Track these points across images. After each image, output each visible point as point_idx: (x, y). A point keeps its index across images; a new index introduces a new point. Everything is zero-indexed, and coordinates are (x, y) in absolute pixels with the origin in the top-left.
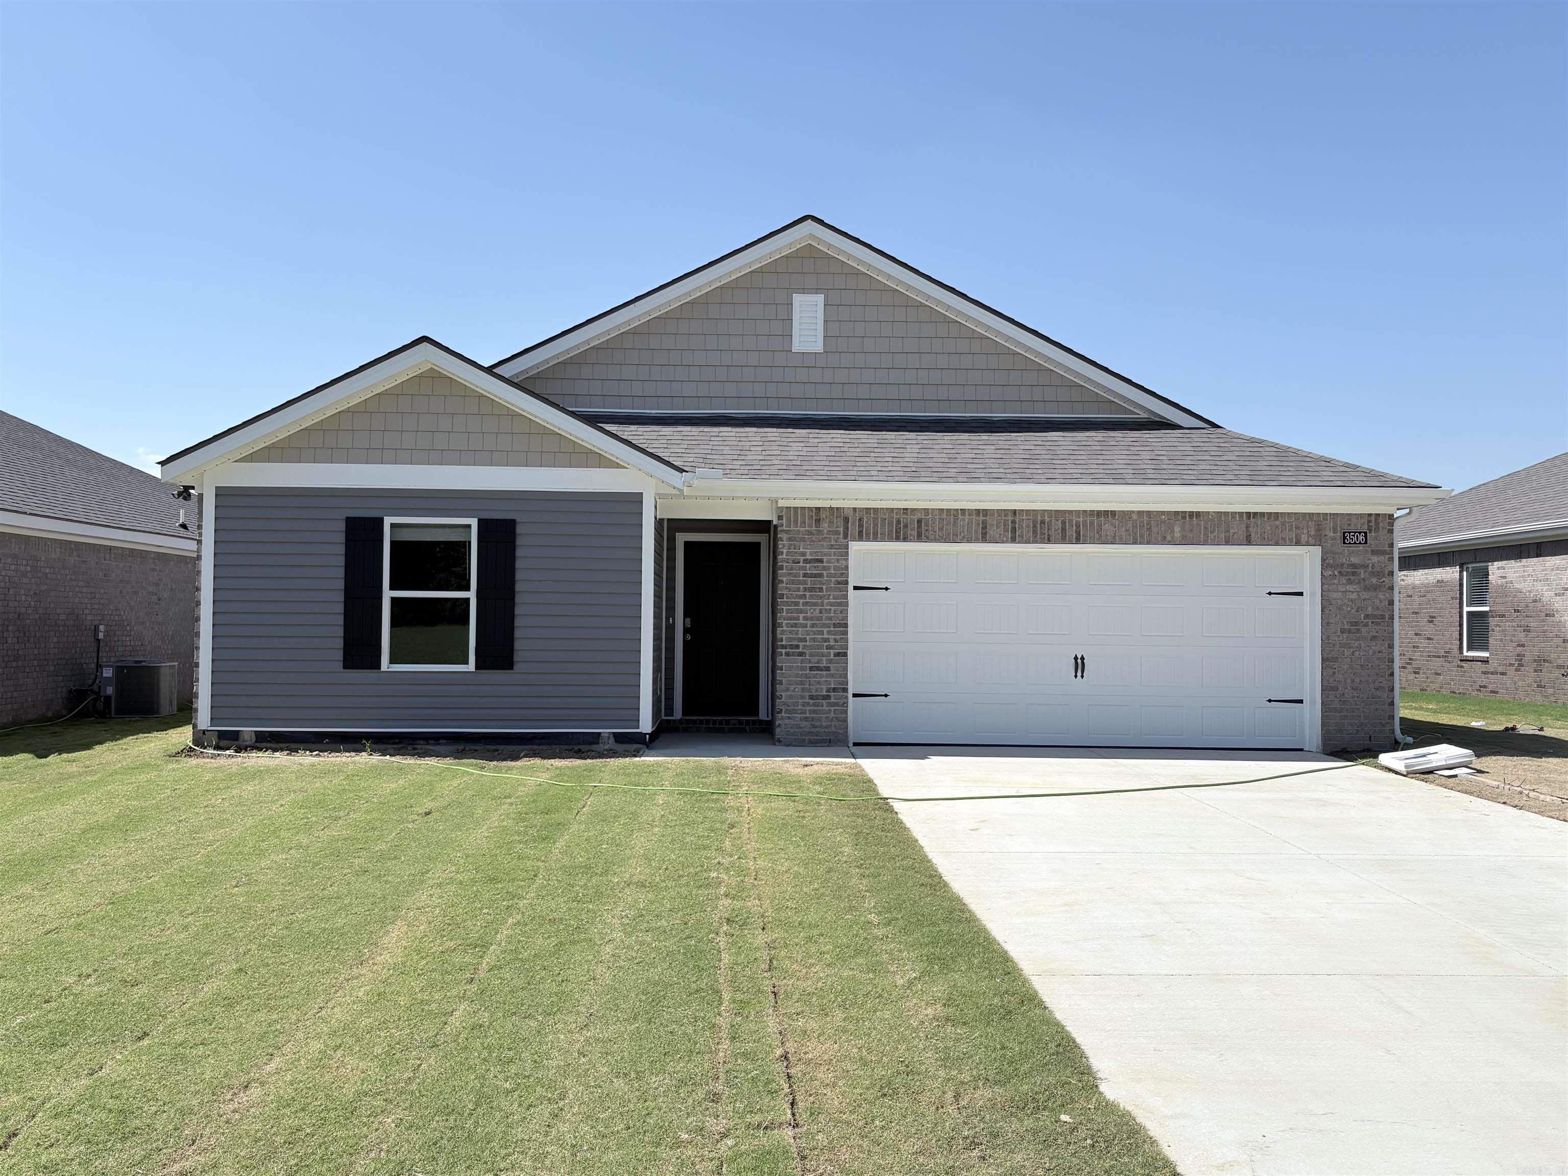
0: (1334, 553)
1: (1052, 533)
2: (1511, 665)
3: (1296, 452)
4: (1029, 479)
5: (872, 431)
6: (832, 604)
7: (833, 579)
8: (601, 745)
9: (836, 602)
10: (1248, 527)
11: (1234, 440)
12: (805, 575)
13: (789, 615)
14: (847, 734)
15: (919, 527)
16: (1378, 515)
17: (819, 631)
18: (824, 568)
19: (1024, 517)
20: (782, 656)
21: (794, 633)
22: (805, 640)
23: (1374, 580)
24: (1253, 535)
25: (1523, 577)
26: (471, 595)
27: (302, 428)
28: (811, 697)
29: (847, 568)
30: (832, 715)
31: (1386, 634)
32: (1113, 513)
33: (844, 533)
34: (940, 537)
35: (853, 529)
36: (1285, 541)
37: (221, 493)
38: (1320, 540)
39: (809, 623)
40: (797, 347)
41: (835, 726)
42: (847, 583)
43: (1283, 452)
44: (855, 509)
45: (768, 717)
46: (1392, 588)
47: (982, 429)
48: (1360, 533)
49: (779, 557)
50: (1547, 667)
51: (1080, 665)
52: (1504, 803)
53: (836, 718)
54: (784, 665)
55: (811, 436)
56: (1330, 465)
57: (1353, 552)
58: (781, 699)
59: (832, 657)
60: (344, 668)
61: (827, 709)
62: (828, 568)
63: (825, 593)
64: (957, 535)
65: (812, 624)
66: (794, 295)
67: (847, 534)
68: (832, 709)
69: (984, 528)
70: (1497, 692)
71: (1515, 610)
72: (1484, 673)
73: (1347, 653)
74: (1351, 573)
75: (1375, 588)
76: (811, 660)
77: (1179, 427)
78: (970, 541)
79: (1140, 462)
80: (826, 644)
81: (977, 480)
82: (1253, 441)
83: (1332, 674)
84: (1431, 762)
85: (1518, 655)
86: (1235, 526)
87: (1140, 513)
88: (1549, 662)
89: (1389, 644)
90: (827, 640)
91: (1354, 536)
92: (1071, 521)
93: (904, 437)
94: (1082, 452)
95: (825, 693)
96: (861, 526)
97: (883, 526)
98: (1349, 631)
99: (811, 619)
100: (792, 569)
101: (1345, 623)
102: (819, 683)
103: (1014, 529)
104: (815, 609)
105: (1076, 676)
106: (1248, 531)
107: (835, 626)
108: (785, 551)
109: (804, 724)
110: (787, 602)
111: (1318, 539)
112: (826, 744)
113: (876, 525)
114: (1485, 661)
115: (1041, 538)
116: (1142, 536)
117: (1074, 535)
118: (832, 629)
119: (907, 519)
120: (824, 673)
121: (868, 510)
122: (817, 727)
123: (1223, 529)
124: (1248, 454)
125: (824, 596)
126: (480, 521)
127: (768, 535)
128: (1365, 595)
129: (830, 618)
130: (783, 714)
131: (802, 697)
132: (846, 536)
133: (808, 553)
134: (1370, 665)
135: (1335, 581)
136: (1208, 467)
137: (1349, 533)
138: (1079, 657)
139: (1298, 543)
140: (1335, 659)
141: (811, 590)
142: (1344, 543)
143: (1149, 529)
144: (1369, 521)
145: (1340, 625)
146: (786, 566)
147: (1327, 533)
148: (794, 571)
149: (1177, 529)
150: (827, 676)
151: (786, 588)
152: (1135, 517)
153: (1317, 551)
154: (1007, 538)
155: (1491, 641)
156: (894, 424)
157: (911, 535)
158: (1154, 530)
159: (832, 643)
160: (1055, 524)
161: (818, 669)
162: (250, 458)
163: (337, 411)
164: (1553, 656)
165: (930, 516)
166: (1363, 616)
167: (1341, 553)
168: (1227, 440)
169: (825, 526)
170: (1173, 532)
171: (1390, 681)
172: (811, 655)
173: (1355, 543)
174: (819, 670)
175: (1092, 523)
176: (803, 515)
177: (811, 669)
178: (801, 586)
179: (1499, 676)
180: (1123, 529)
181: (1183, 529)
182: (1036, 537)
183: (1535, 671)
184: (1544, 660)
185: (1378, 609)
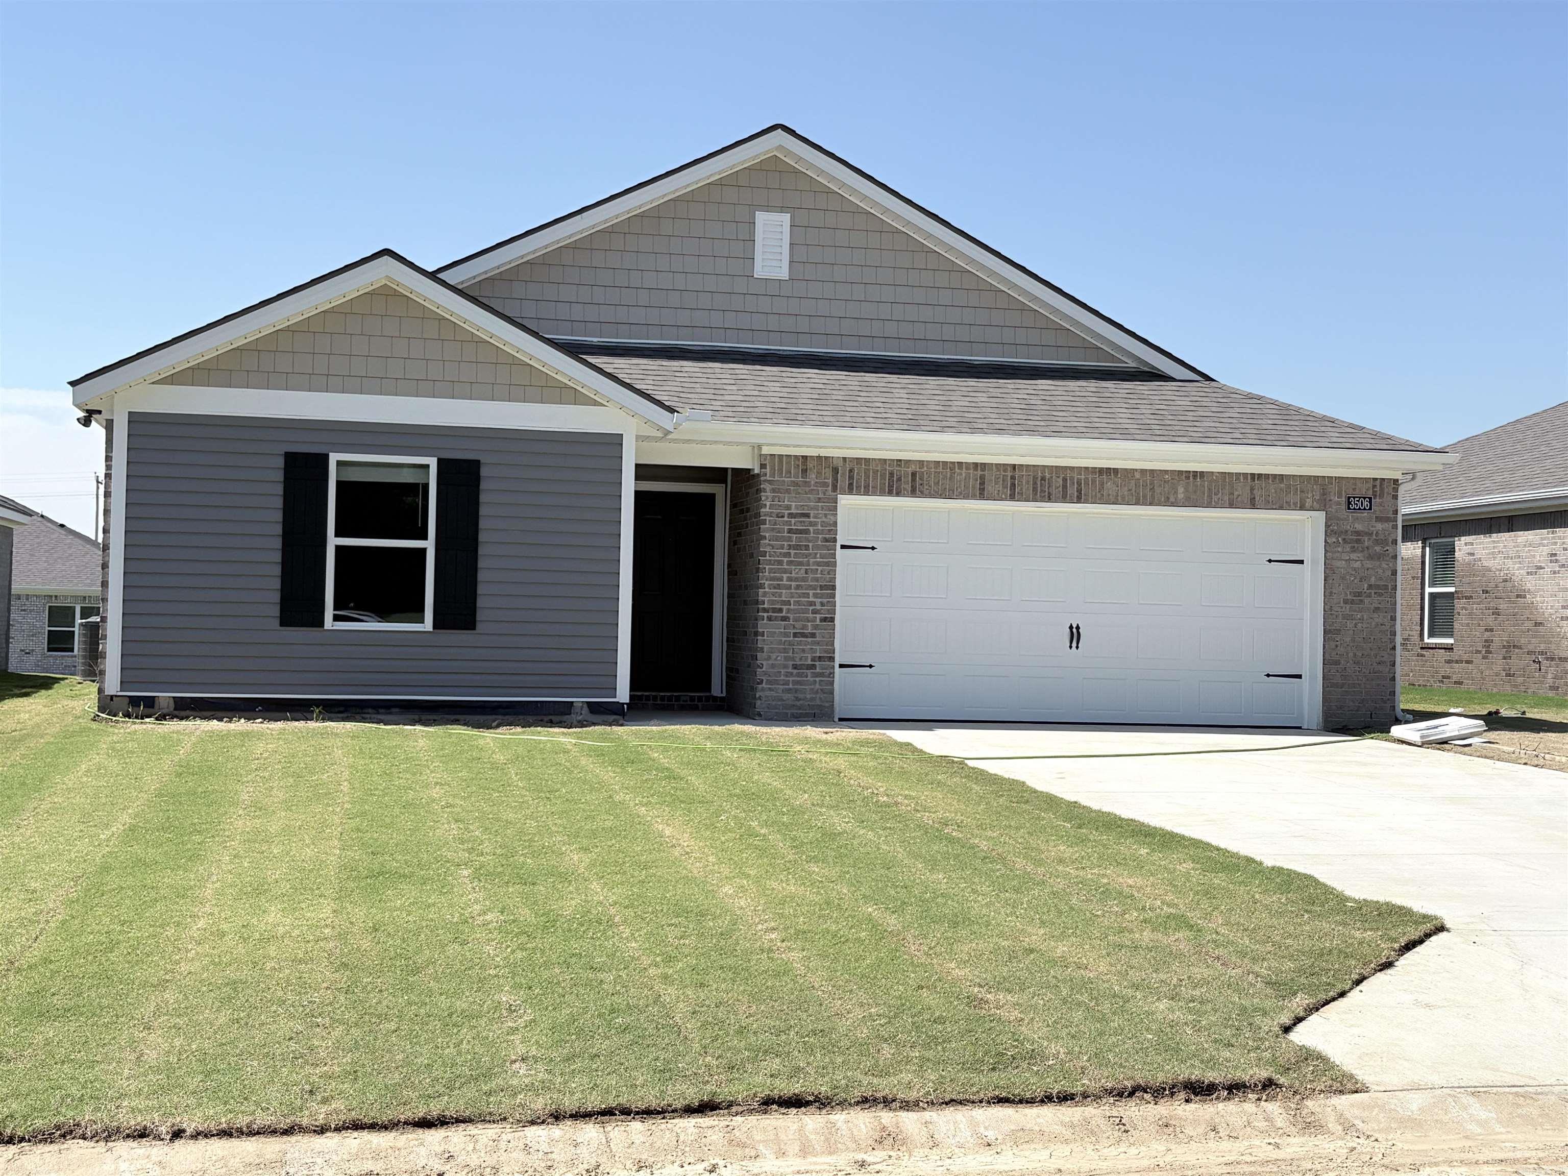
0: (1339, 519)
1: (1054, 491)
2: (1478, 652)
3: (1298, 411)
4: (1032, 432)
5: (849, 371)
6: (818, 564)
7: (820, 536)
8: (572, 715)
9: (823, 562)
10: (1252, 489)
11: (1232, 395)
12: (790, 531)
13: (772, 575)
14: (833, 707)
15: (914, 480)
16: (1383, 479)
17: (804, 593)
18: (811, 524)
19: (1024, 473)
20: (763, 620)
21: (777, 595)
22: (789, 603)
23: (1378, 548)
24: (1257, 499)
25: (1493, 553)
26: (429, 545)
27: (232, 347)
28: (795, 667)
29: (835, 524)
30: (817, 686)
31: (1389, 605)
32: (1116, 471)
33: (832, 485)
34: (936, 492)
35: (843, 482)
36: (1290, 506)
37: (135, 419)
38: (1325, 506)
39: (793, 584)
40: (760, 271)
41: (820, 698)
42: (835, 540)
43: (1286, 411)
44: (844, 459)
45: (722, 693)
46: (1395, 557)
47: (965, 374)
48: (1364, 498)
49: (762, 510)
50: (1517, 654)
51: (1075, 634)
52: (1525, 764)
53: (822, 690)
54: (766, 630)
55: (784, 374)
56: (1334, 425)
57: (1357, 519)
58: (761, 668)
59: (818, 622)
60: (281, 625)
61: (812, 679)
62: (815, 524)
63: (811, 551)
64: (953, 491)
65: (797, 585)
66: (757, 212)
67: (837, 486)
68: (817, 679)
69: (982, 483)
70: (1461, 683)
71: (1483, 591)
72: (1449, 662)
73: (1350, 625)
74: (1355, 540)
75: (1379, 557)
76: (796, 626)
77: (1172, 379)
78: (966, 497)
79: (1142, 416)
80: (811, 608)
81: (981, 431)
82: (1250, 396)
83: (1334, 647)
84: (1444, 732)
85: (1486, 641)
86: (1239, 488)
87: (1143, 471)
88: (1520, 648)
89: (1391, 616)
90: (812, 604)
91: (1358, 501)
92: (1072, 478)
93: (885, 380)
94: (1079, 404)
95: (809, 662)
96: (851, 478)
97: (875, 478)
98: (1352, 602)
99: (796, 579)
100: (775, 524)
101: (1348, 593)
102: (803, 651)
103: (1013, 485)
104: (800, 569)
105: (1071, 647)
106: (1252, 493)
107: (822, 587)
108: (768, 504)
109: (786, 696)
110: (770, 560)
111: (1322, 504)
112: (810, 719)
113: (867, 477)
114: (1449, 648)
115: (1040, 496)
116: (1145, 497)
117: (1076, 493)
118: (819, 591)
119: (901, 471)
120: (810, 640)
121: (858, 460)
122: (800, 700)
123: (1227, 491)
124: (1249, 411)
125: (810, 554)
126: (440, 462)
127: (724, 485)
128: (1368, 564)
129: (817, 580)
130: (764, 685)
131: (785, 667)
132: (835, 489)
133: (793, 507)
134: (1372, 638)
135: (1339, 549)
136: (1213, 424)
137: (1354, 498)
138: (1074, 626)
139: (1302, 508)
140: (1338, 632)
141: (797, 547)
142: (1349, 508)
143: (1152, 489)
144: (1374, 486)
145: (1343, 595)
146: (769, 521)
147: (1332, 498)
148: (778, 526)
149: (1181, 490)
150: (814, 643)
151: (769, 545)
152: (1137, 475)
153: (1321, 516)
154: (1006, 496)
155: (1456, 625)
156: (870, 364)
157: (905, 489)
158: (1158, 490)
159: (818, 607)
160: (1056, 481)
161: (804, 635)
162: (172, 380)
163: (275, 329)
164: (1522, 642)
165: (925, 468)
166: (1366, 585)
167: (1345, 519)
168: (1225, 395)
169: (812, 477)
170: (1176, 493)
171: (1392, 655)
172: (795, 620)
173: (1360, 509)
174: (803, 637)
175: (1094, 481)
176: (788, 463)
177: (795, 635)
178: (786, 543)
179: (1464, 665)
180: (1126, 488)
181: (1186, 490)
182: (1036, 494)
183: (1505, 658)
184: (1514, 646)
185: (1381, 579)
